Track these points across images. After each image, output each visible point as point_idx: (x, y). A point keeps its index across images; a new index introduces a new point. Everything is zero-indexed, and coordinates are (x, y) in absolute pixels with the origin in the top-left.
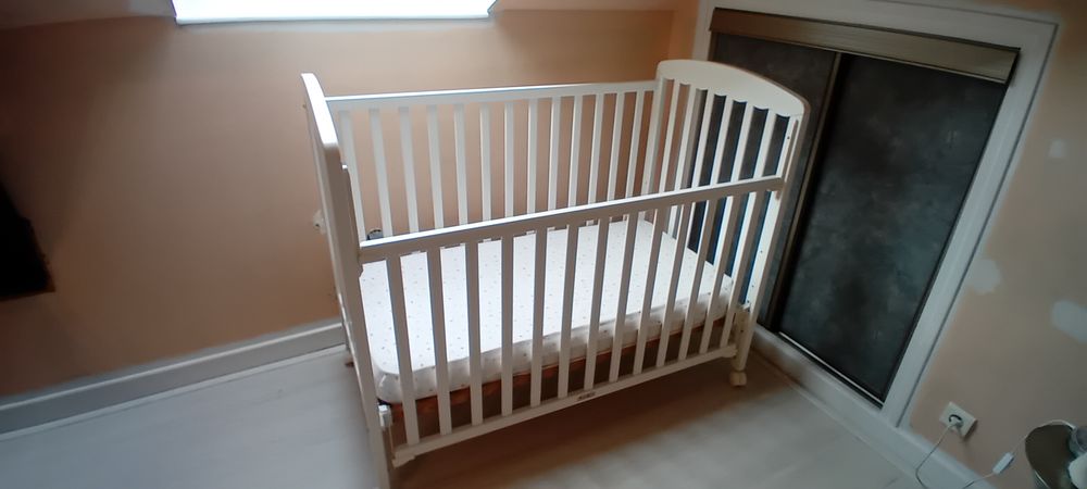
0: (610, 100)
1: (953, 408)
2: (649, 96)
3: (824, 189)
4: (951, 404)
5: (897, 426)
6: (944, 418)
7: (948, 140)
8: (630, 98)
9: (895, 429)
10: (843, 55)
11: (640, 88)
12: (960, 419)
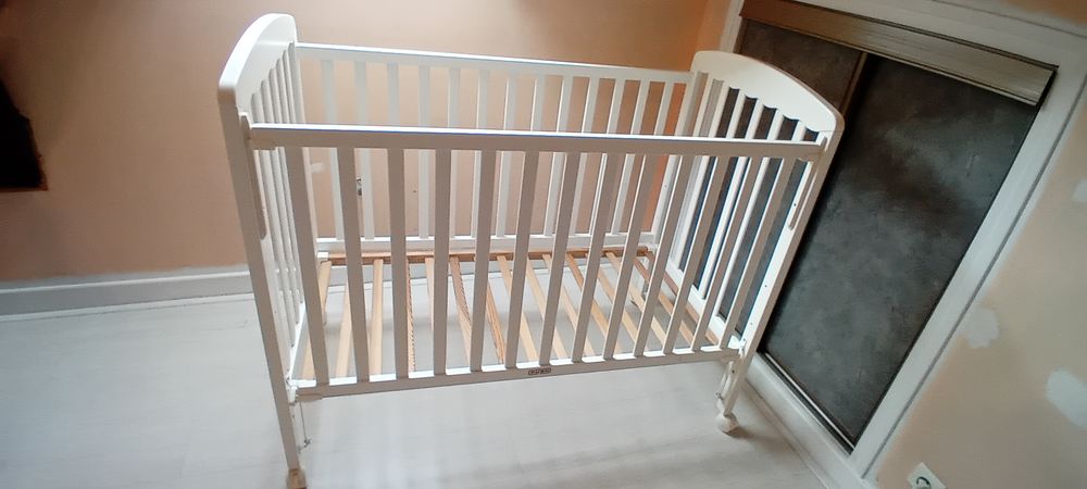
0: (632, 88)
1: (923, 469)
2: (679, 91)
3: (831, 204)
4: (922, 464)
5: (863, 477)
6: (912, 480)
7: (968, 167)
8: (656, 90)
9: (861, 480)
10: (869, 54)
11: (669, 78)
12: (928, 483)
